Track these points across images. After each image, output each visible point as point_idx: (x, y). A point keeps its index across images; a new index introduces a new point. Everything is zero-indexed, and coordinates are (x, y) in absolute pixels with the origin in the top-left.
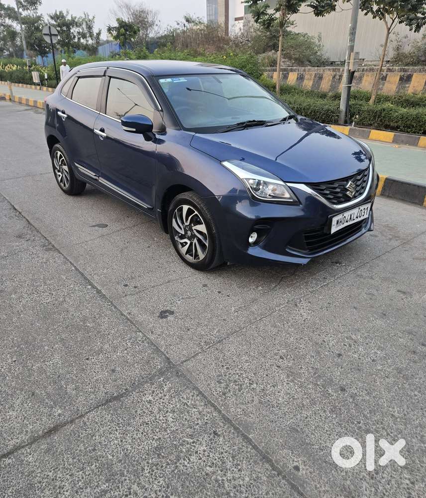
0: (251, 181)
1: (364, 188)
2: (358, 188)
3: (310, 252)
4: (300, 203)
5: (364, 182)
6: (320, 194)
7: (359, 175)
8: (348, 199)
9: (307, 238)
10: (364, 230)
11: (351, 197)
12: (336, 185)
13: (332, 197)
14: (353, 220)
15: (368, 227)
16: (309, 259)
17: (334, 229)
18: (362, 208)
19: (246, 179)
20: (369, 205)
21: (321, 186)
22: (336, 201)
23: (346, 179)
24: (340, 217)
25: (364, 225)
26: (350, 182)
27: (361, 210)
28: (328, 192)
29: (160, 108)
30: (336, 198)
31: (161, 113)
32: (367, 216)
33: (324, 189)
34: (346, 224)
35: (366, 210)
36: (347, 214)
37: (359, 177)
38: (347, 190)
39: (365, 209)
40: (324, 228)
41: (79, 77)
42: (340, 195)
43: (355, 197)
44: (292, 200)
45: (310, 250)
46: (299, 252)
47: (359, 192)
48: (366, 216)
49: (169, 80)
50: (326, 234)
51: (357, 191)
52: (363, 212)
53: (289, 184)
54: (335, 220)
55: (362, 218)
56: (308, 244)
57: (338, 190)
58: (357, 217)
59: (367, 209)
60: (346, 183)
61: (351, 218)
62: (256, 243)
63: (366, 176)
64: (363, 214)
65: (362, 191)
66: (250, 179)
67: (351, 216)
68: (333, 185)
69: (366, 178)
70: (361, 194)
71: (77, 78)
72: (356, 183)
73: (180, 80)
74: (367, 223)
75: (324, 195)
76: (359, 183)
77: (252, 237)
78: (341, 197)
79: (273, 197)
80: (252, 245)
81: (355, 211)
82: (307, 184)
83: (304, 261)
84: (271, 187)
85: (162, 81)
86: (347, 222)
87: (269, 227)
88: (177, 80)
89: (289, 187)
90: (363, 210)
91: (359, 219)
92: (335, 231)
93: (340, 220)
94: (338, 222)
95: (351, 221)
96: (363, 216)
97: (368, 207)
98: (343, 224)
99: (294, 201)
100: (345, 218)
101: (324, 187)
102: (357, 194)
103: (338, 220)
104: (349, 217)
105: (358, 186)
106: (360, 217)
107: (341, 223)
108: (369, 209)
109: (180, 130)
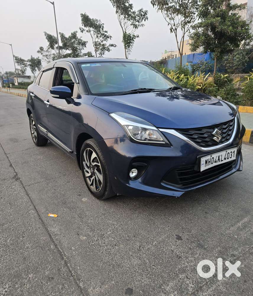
0: (130, 127)
1: (230, 135)
2: (224, 135)
3: (183, 187)
4: (171, 145)
5: (230, 130)
6: (189, 138)
7: (225, 125)
8: (216, 144)
9: (179, 174)
10: (234, 170)
11: (218, 141)
12: (204, 131)
13: (200, 141)
14: (222, 161)
15: (237, 168)
16: (182, 193)
17: (203, 168)
18: (229, 151)
19: (126, 125)
20: (235, 150)
21: (190, 131)
22: (204, 145)
23: (213, 127)
24: (208, 158)
25: (233, 166)
26: (216, 130)
27: (229, 153)
28: (196, 137)
29: (78, 82)
30: (203, 142)
31: (78, 84)
34: (215, 164)
35: (233, 154)
36: (215, 156)
37: (225, 127)
38: (214, 136)
39: (231, 152)
40: (194, 166)
41: (43, 71)
42: (207, 139)
43: (221, 142)
44: (164, 143)
45: (184, 185)
46: (173, 186)
47: (225, 138)
48: (234, 158)
49: (88, 65)
50: (196, 172)
51: (223, 138)
52: (230, 154)
53: (161, 130)
54: (203, 160)
55: (230, 160)
56: (181, 179)
57: (206, 135)
58: (225, 159)
60: (213, 130)
61: (219, 159)
62: (136, 178)
63: (231, 126)
64: (230, 156)
65: (228, 137)
66: (129, 125)
67: (219, 157)
68: (201, 131)
69: (231, 128)
70: (228, 140)
71: (42, 72)
72: (223, 130)
73: (96, 65)
74: (237, 164)
75: (193, 139)
76: (225, 131)
77: (133, 173)
78: (209, 141)
79: (150, 140)
80: (132, 179)
81: (223, 154)
82: (177, 130)
83: (178, 194)
84: (148, 132)
85: (83, 65)
86: (216, 162)
87: (146, 165)
88: (93, 65)
89: (161, 132)
90: (230, 153)
91: (227, 161)
92: (205, 169)
93: (208, 160)
94: (206, 162)
95: (220, 161)
96: (231, 158)
97: (234, 151)
98: (212, 164)
99: (166, 144)
100: (213, 159)
101: (192, 132)
102: (223, 140)
103: (207, 160)
104: (217, 158)
105: (225, 133)
106: (228, 159)
107: (209, 163)
108: (236, 152)
109: (88, 94)
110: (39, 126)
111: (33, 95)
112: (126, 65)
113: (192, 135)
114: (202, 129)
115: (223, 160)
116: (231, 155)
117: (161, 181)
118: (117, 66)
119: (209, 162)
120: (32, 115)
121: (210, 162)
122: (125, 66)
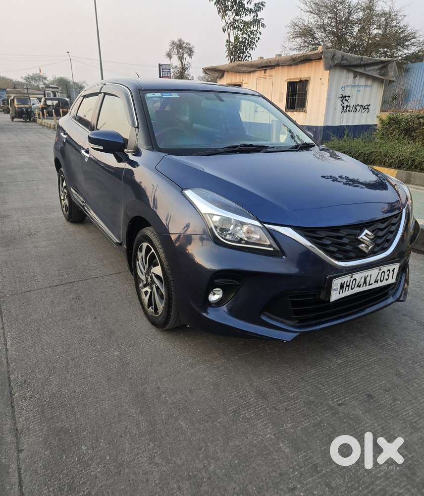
0: (216, 219)
1: (390, 242)
2: (379, 241)
3: (298, 325)
4: (283, 254)
5: (391, 232)
7: (383, 223)
8: (363, 255)
9: (294, 304)
10: (391, 300)
11: (367, 251)
12: (343, 233)
13: (335, 249)
14: (370, 284)
15: (397, 296)
16: (295, 335)
17: (335, 296)
18: (385, 268)
19: (209, 214)
20: (396, 266)
21: (318, 232)
23: (361, 227)
24: (346, 279)
25: (391, 292)
26: (366, 231)
27: (384, 272)
28: (329, 242)
29: (137, 124)
30: (339, 251)
31: (137, 129)
32: (394, 281)
33: (323, 238)
34: (357, 290)
35: (391, 273)
36: (359, 276)
37: (382, 226)
38: (360, 242)
39: (389, 270)
40: (320, 291)
41: (84, 97)
42: (348, 248)
43: (373, 253)
44: (272, 249)
45: (300, 322)
46: (281, 322)
47: (380, 247)
48: (392, 281)
50: (323, 302)
51: (377, 245)
52: (386, 274)
53: (268, 226)
54: (336, 283)
55: (385, 283)
56: (296, 313)
57: (345, 241)
58: (376, 281)
59: (393, 271)
60: (359, 231)
61: (365, 282)
62: (219, 303)
63: (394, 224)
64: (386, 277)
65: (386, 245)
66: (214, 215)
67: (365, 279)
68: (338, 232)
69: (393, 228)
70: (385, 249)
71: (82, 97)
72: (377, 232)
73: (171, 95)
74: (397, 289)
75: (322, 246)
76: (381, 233)
77: (214, 294)
78: (350, 251)
79: (247, 243)
80: (213, 305)
81: (374, 273)
82: (296, 228)
83: (288, 337)
84: (245, 228)
85: (149, 95)
86: (359, 286)
87: (238, 283)
88: (167, 95)
89: (268, 230)
90: (386, 272)
91: (380, 284)
92: (338, 298)
93: (346, 283)
94: (342, 286)
95: (366, 286)
96: (387, 280)
97: (394, 269)
98: (352, 289)
99: (275, 251)
100: (354, 281)
101: (323, 234)
102: (377, 249)
103: (343, 283)
104: (363, 280)
105: (381, 237)
106: (381, 281)
107: (347, 288)
108: (396, 271)
109: (152, 150)
110: (72, 189)
111: (65, 136)
112: (223, 98)
113: (321, 239)
114: (340, 230)
115: (372, 284)
116: (388, 275)
117: (261, 312)
118: (208, 99)
119: (347, 286)
120: (62, 169)
121: (349, 286)
122: (222, 100)
